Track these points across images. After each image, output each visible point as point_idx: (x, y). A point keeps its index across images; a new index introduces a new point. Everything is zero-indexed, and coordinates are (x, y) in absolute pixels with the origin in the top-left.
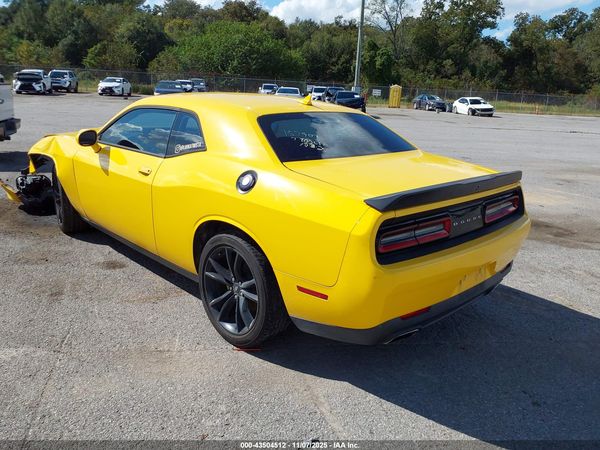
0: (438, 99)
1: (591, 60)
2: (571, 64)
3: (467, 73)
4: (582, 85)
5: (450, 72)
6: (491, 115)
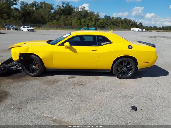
0: (14, 27)
1: (45, 16)
2: (40, 16)
3: (12, 19)
4: (44, 22)
5: (6, 18)
6: (33, 31)
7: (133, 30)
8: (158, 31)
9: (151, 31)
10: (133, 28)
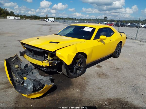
7: (9, 18)
8: (31, 19)
9: (25, 19)
10: (9, 17)
